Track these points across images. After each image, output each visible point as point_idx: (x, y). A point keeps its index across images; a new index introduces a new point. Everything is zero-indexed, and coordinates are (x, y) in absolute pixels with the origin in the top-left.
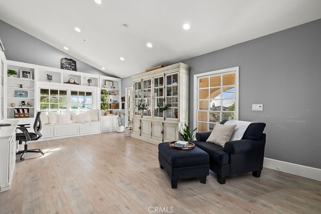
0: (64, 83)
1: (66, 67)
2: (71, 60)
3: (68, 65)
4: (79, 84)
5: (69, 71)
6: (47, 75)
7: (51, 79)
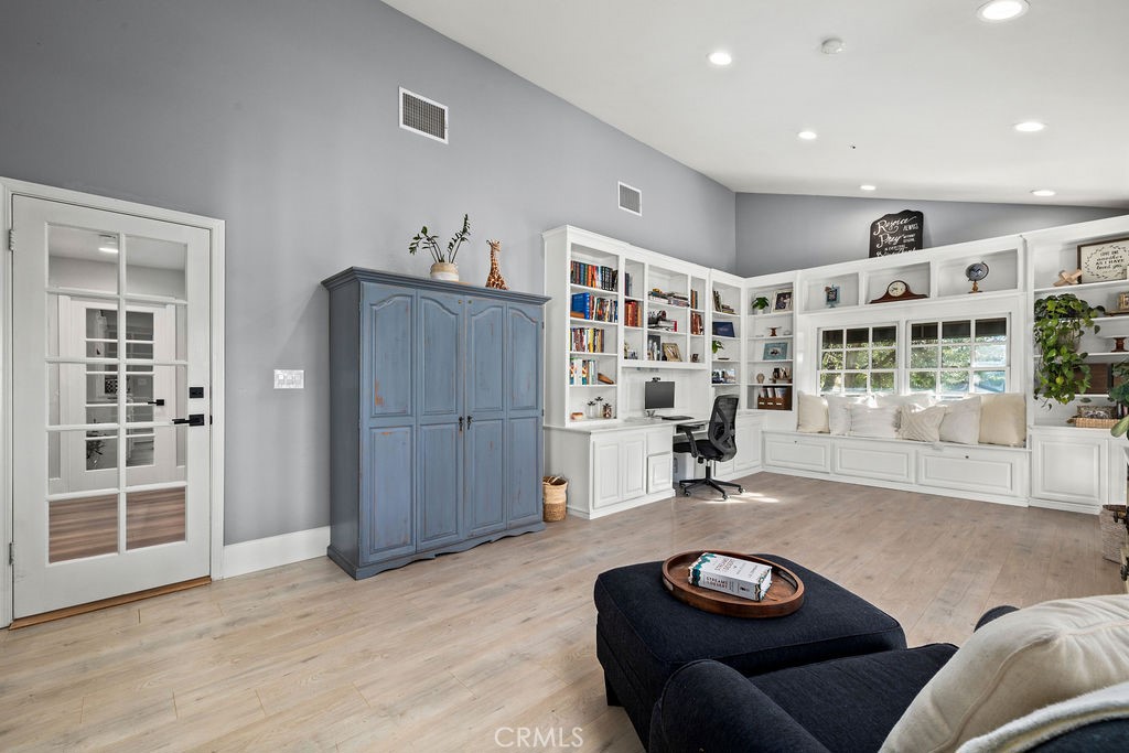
0: (873, 302)
1: (887, 245)
2: (906, 214)
3: (892, 235)
4: (924, 296)
5: (894, 255)
6: (827, 289)
7: (835, 300)
